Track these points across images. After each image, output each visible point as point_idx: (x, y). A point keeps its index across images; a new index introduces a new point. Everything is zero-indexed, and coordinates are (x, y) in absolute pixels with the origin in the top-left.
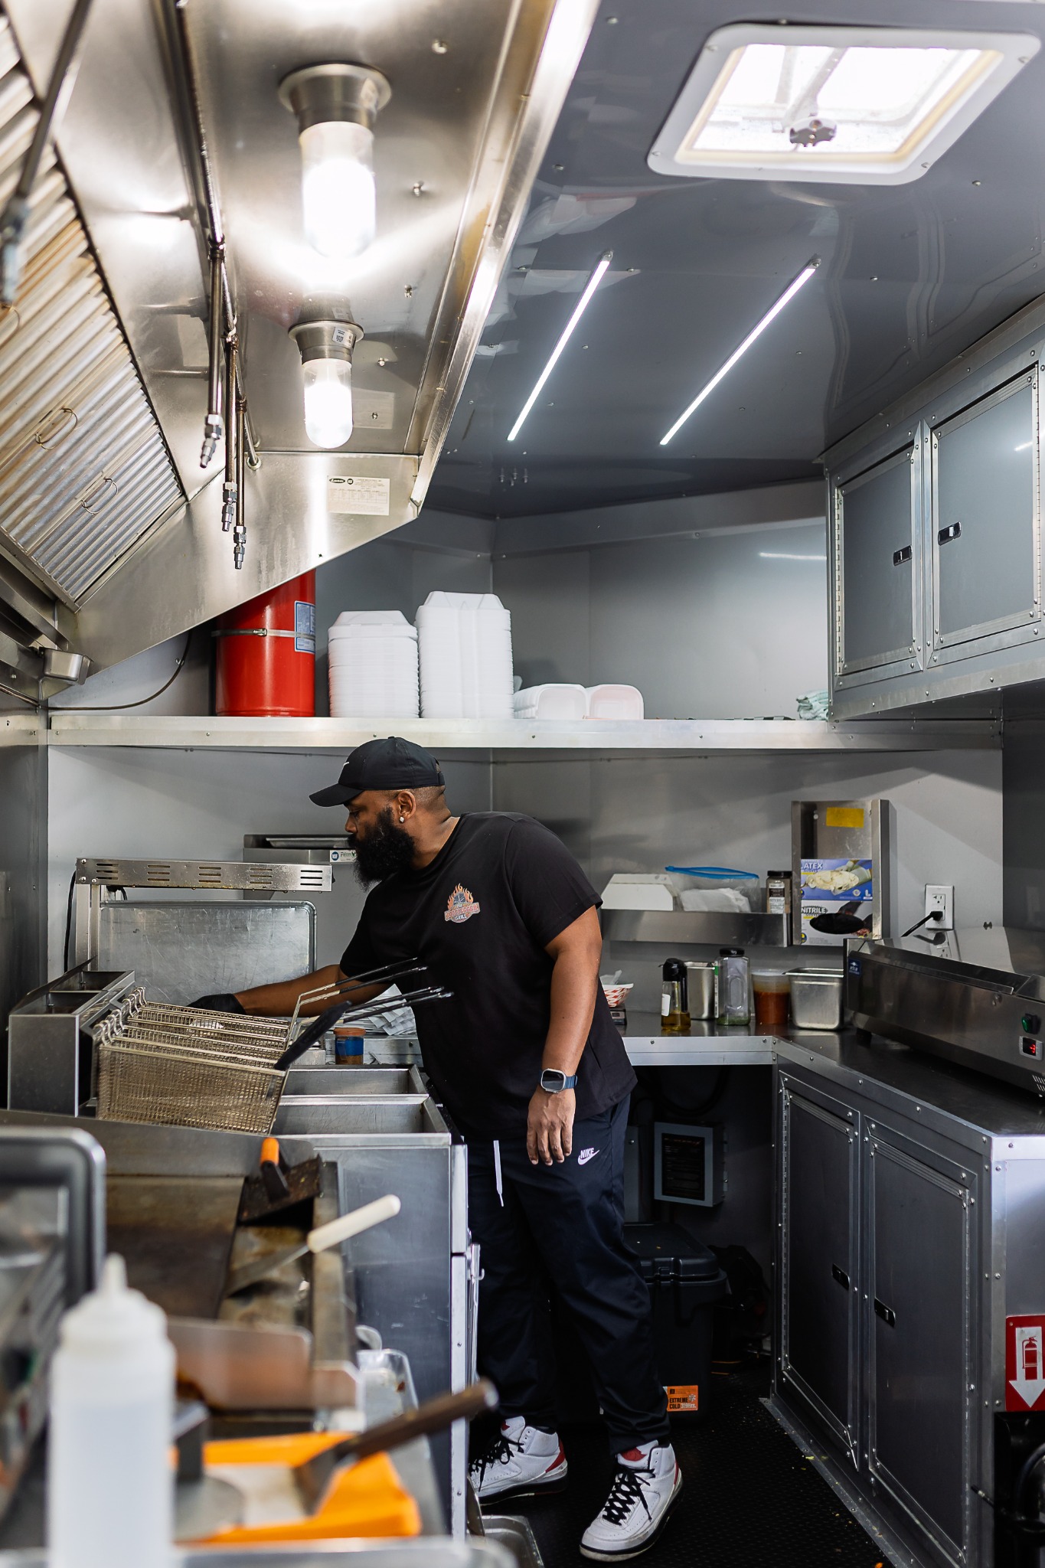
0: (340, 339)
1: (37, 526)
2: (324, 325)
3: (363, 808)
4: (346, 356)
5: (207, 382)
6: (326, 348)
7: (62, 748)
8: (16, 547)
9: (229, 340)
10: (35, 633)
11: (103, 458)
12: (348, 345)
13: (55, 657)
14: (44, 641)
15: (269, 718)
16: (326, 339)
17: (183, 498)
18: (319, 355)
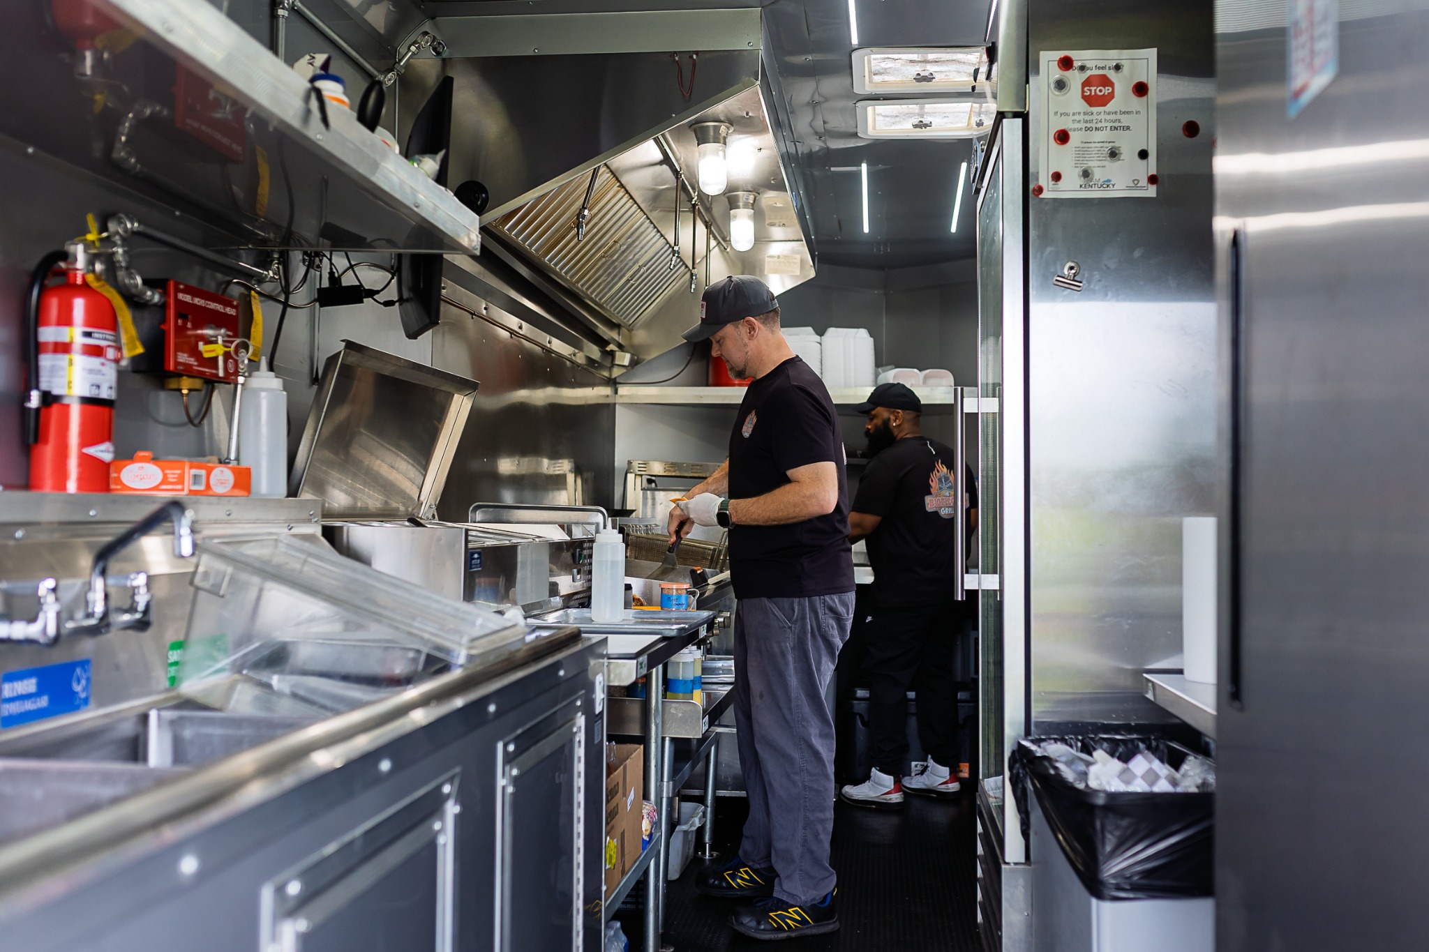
0: (747, 199)
1: (605, 290)
2: (740, 193)
3: (875, 416)
4: (751, 207)
5: (692, 214)
6: (741, 204)
7: (623, 404)
8: (596, 301)
9: (693, 202)
10: (607, 343)
11: (637, 257)
12: (752, 202)
13: (618, 354)
14: (611, 347)
15: (737, 388)
16: (741, 200)
17: (687, 269)
18: (737, 207)
